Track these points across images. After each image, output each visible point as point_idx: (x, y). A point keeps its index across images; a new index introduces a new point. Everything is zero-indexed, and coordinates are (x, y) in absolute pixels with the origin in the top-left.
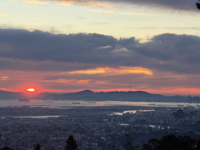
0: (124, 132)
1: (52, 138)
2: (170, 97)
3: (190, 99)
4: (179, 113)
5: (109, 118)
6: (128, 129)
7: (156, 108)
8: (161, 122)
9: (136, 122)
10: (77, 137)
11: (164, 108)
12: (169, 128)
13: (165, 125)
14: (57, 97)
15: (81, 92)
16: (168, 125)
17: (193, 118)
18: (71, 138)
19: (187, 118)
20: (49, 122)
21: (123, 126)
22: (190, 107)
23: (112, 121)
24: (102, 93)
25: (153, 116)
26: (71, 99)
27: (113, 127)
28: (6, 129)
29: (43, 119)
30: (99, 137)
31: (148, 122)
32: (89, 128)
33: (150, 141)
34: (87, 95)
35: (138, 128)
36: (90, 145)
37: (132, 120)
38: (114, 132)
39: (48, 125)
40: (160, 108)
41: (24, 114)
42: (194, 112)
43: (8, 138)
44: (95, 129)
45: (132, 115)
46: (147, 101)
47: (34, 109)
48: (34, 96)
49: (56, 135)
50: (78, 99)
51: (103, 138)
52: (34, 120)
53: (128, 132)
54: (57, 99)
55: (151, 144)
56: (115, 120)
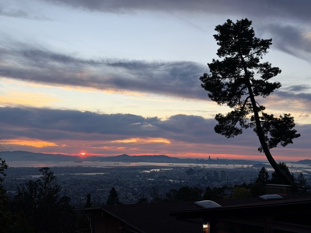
0: (150, 185)
1: (98, 189)
2: (183, 160)
3: (198, 161)
4: (190, 171)
5: (140, 175)
6: (153, 182)
7: (173, 168)
8: (178, 177)
9: (160, 177)
10: (117, 189)
11: (179, 168)
12: (183, 181)
13: (180, 179)
14: (102, 159)
15: (120, 156)
16: (182, 179)
17: (200, 174)
18: (113, 189)
19: (196, 175)
20: (96, 178)
21: (150, 181)
22: (198, 167)
23: (143, 176)
24: (135, 156)
25: (172, 173)
26: (112, 161)
27: (143, 181)
28: (64, 183)
29: (92, 175)
30: (133, 189)
31: (168, 178)
32: (125, 182)
33: (171, 191)
34: (125, 158)
35: (161, 182)
36: (126, 195)
37: (157, 176)
38: (143, 185)
39: (96, 180)
40: (177, 168)
41: (78, 172)
42: (201, 170)
43: (66, 190)
44: (130, 183)
45: (157, 172)
46: (168, 163)
47: (86, 168)
48: (87, 159)
49: (102, 187)
50: (118, 161)
51: (135, 189)
52: (85, 176)
53: (153, 185)
54: (102, 161)
55: (172, 193)
56: (144, 176)
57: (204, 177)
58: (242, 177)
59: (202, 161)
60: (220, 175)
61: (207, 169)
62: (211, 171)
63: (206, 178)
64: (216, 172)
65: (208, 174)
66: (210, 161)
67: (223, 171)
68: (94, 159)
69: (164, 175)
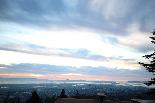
3: (93, 82)
4: (90, 85)
5: (71, 86)
7: (84, 84)
8: (85, 87)
11: (86, 84)
13: (86, 88)
14: (60, 81)
16: (87, 88)
17: (93, 86)
19: (92, 86)
20: (57, 88)
21: (75, 89)
24: (71, 80)
25: (83, 86)
27: (73, 89)
28: (45, 89)
30: (68, 92)
32: (66, 89)
34: (68, 80)
35: (79, 89)
37: (78, 87)
39: (56, 88)
40: (85, 84)
41: (51, 85)
42: (93, 85)
43: (45, 92)
44: (68, 89)
46: (82, 82)
48: (55, 81)
49: (58, 91)
52: (53, 87)
56: (73, 87)
57: (94, 88)
58: (108, 88)
59: (95, 82)
60: (100, 87)
61: (96, 85)
62: (97, 85)
63: (95, 88)
64: (98, 85)
65: (96, 86)
66: (97, 82)
67: (101, 85)
68: (57, 81)
69: (80, 87)
